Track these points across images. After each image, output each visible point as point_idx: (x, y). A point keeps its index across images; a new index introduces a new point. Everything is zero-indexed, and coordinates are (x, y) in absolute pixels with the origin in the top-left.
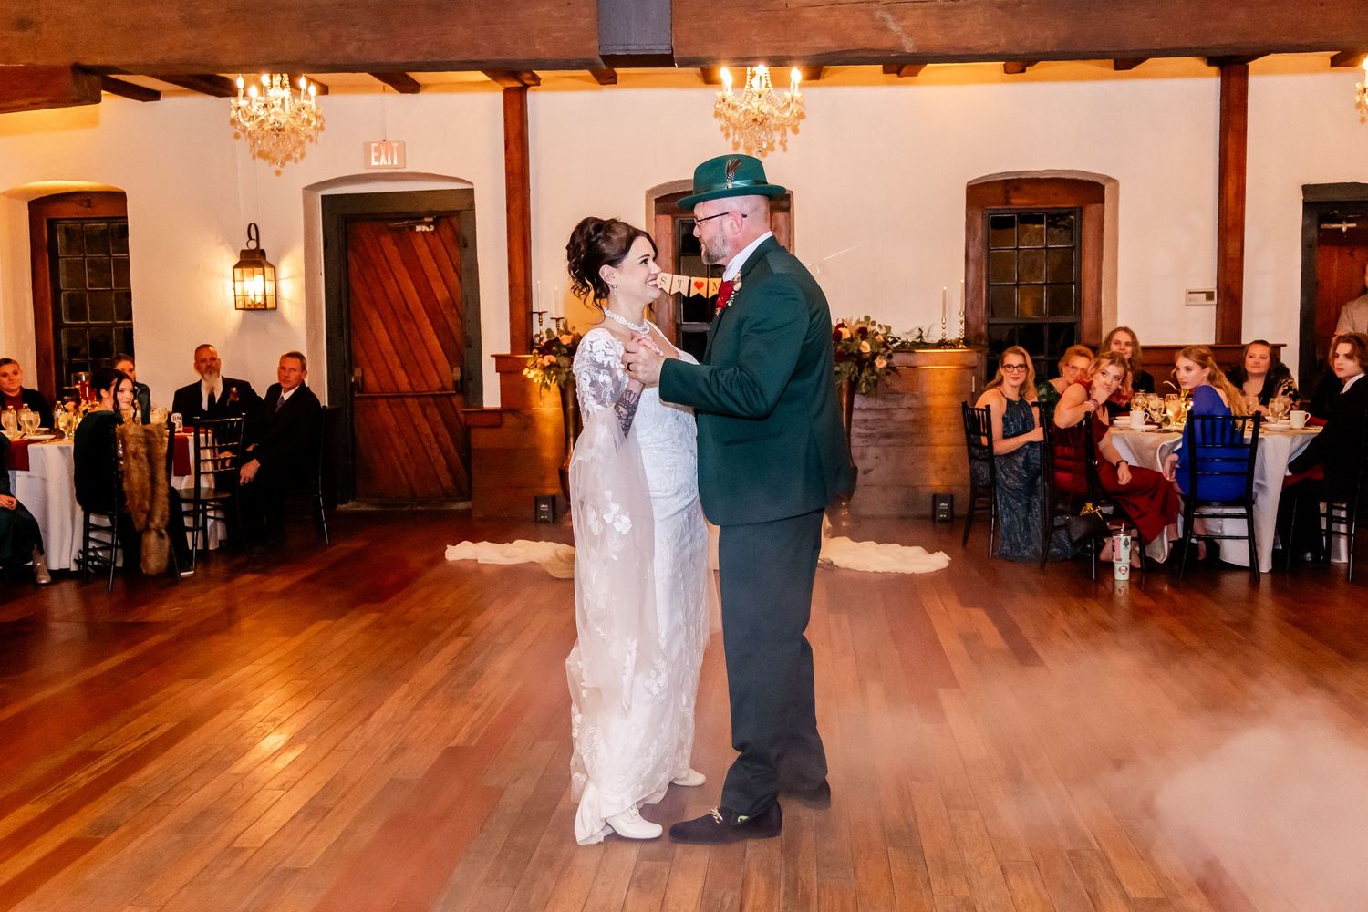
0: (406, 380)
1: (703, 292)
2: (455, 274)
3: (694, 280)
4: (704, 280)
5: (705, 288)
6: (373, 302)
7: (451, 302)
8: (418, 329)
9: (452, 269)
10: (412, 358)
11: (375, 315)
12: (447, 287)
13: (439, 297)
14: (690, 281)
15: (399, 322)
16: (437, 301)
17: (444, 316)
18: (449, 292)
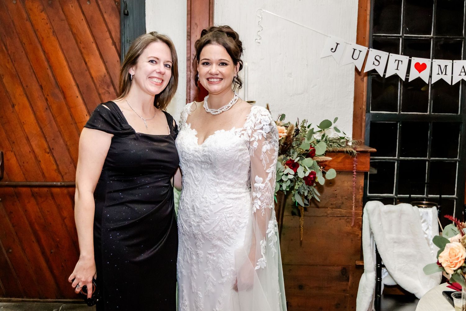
0: (55, 167)
1: (424, 76)
2: (113, 47)
3: (415, 60)
4: (427, 61)
5: (427, 71)
6: (16, 77)
7: (109, 81)
8: (69, 108)
9: (110, 41)
10: (62, 141)
11: (19, 91)
12: (104, 63)
13: (94, 74)
14: (410, 61)
15: (47, 100)
16: (92, 78)
17: (99, 94)
18: (107, 69)
